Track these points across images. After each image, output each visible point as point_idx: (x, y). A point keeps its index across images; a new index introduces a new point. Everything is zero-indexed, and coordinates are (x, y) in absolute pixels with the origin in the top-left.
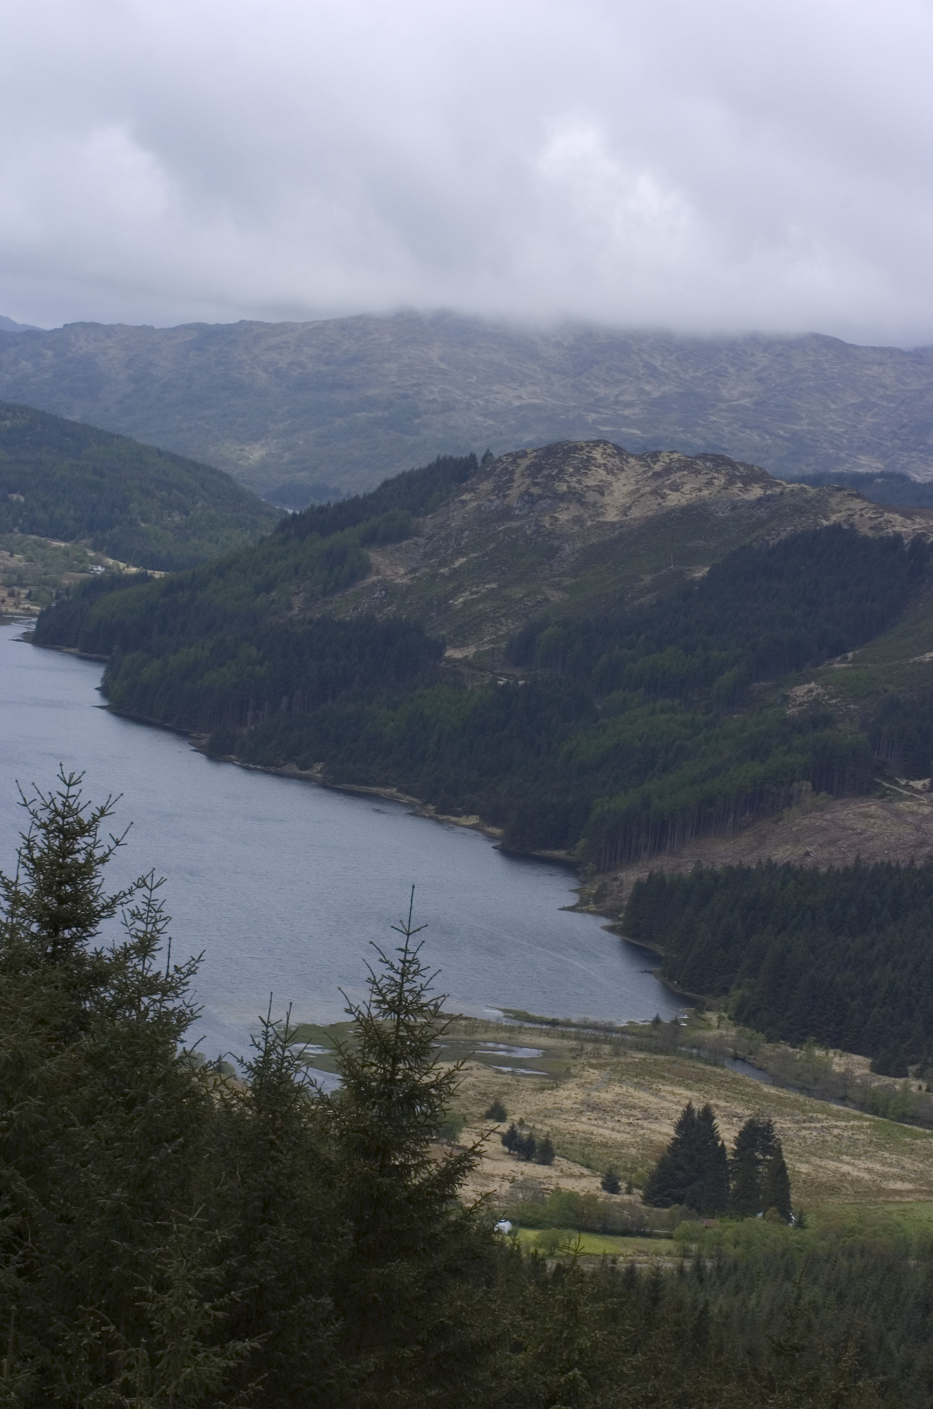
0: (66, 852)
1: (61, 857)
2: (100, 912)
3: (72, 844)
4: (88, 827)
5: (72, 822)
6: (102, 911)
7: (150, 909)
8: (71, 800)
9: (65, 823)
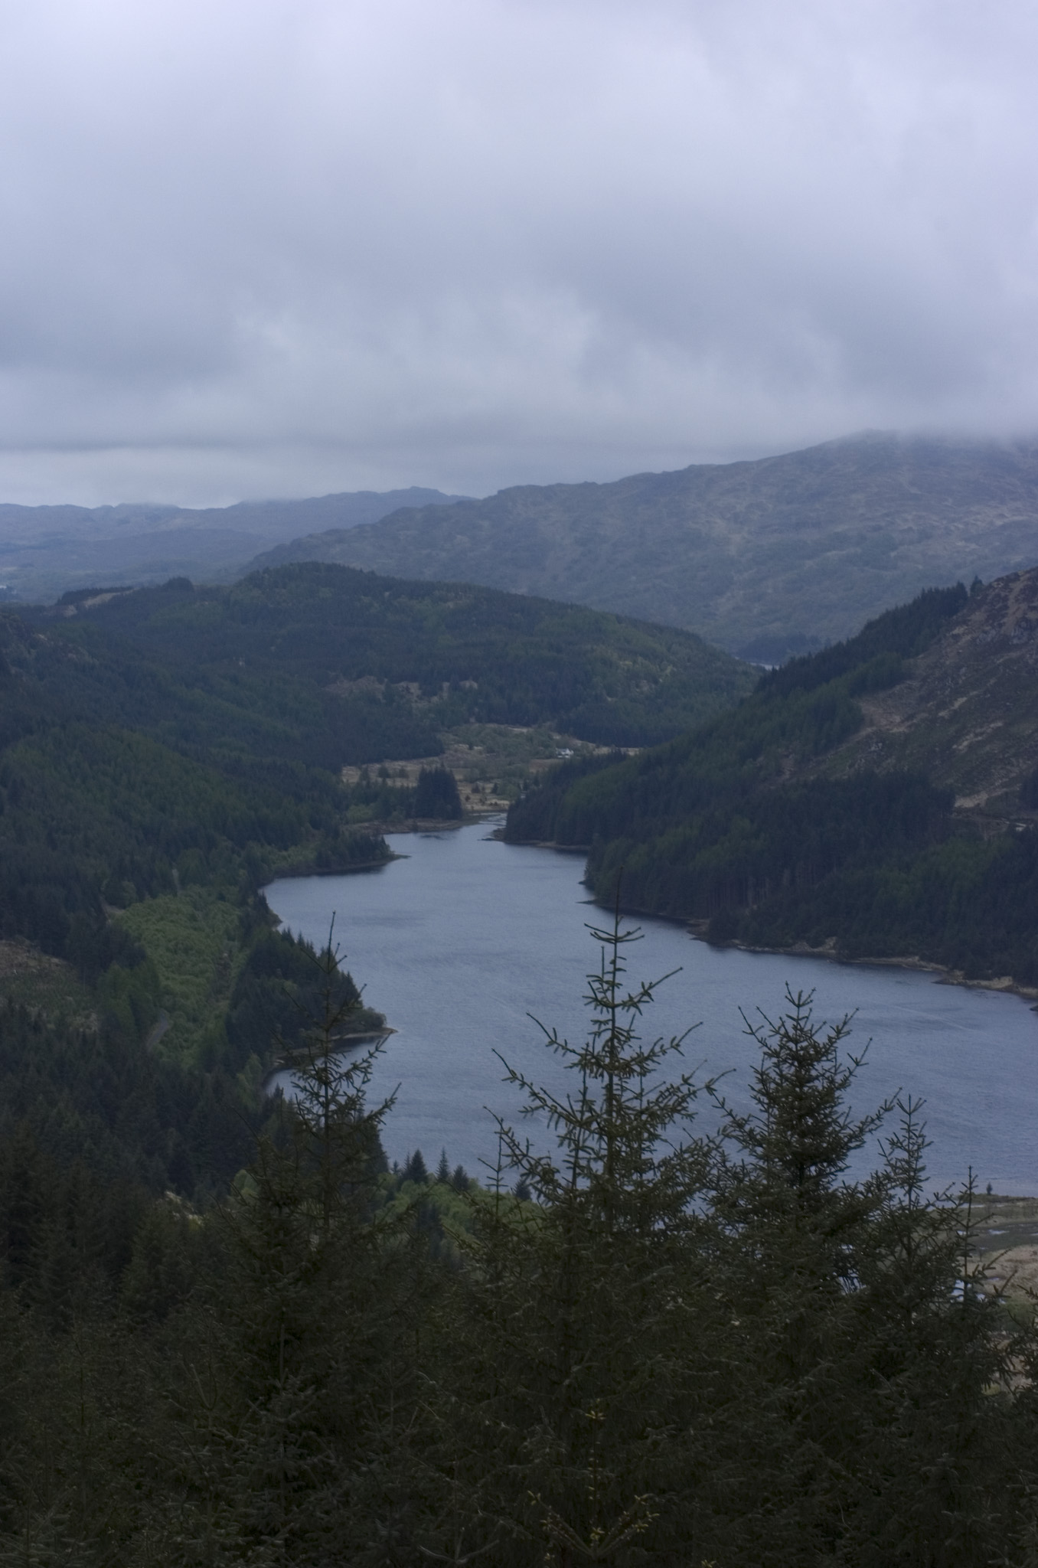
0: (801, 1081)
1: (798, 1087)
2: (846, 1144)
3: (808, 1071)
4: (823, 1050)
5: (806, 1047)
6: (850, 1141)
7: (911, 1134)
8: (802, 1023)
9: (799, 1048)
